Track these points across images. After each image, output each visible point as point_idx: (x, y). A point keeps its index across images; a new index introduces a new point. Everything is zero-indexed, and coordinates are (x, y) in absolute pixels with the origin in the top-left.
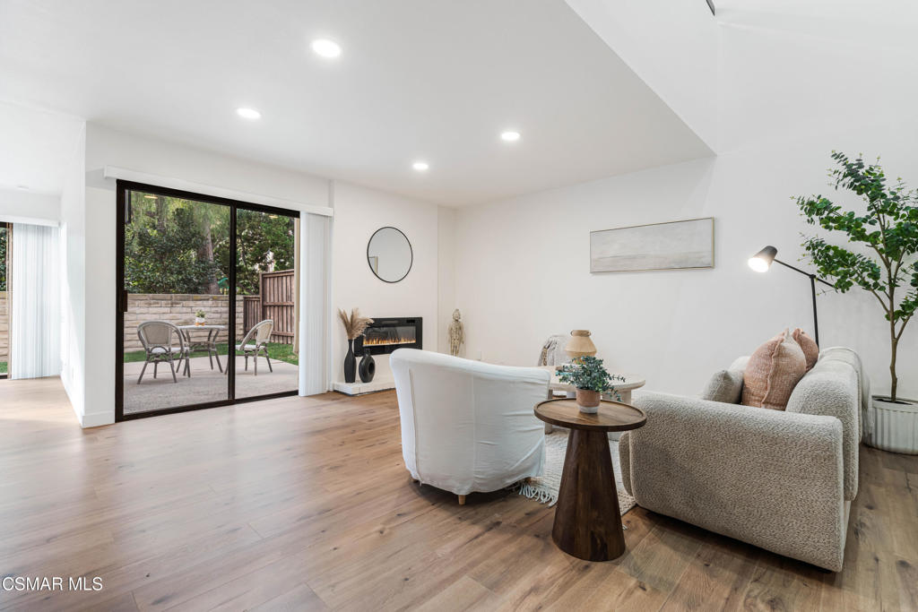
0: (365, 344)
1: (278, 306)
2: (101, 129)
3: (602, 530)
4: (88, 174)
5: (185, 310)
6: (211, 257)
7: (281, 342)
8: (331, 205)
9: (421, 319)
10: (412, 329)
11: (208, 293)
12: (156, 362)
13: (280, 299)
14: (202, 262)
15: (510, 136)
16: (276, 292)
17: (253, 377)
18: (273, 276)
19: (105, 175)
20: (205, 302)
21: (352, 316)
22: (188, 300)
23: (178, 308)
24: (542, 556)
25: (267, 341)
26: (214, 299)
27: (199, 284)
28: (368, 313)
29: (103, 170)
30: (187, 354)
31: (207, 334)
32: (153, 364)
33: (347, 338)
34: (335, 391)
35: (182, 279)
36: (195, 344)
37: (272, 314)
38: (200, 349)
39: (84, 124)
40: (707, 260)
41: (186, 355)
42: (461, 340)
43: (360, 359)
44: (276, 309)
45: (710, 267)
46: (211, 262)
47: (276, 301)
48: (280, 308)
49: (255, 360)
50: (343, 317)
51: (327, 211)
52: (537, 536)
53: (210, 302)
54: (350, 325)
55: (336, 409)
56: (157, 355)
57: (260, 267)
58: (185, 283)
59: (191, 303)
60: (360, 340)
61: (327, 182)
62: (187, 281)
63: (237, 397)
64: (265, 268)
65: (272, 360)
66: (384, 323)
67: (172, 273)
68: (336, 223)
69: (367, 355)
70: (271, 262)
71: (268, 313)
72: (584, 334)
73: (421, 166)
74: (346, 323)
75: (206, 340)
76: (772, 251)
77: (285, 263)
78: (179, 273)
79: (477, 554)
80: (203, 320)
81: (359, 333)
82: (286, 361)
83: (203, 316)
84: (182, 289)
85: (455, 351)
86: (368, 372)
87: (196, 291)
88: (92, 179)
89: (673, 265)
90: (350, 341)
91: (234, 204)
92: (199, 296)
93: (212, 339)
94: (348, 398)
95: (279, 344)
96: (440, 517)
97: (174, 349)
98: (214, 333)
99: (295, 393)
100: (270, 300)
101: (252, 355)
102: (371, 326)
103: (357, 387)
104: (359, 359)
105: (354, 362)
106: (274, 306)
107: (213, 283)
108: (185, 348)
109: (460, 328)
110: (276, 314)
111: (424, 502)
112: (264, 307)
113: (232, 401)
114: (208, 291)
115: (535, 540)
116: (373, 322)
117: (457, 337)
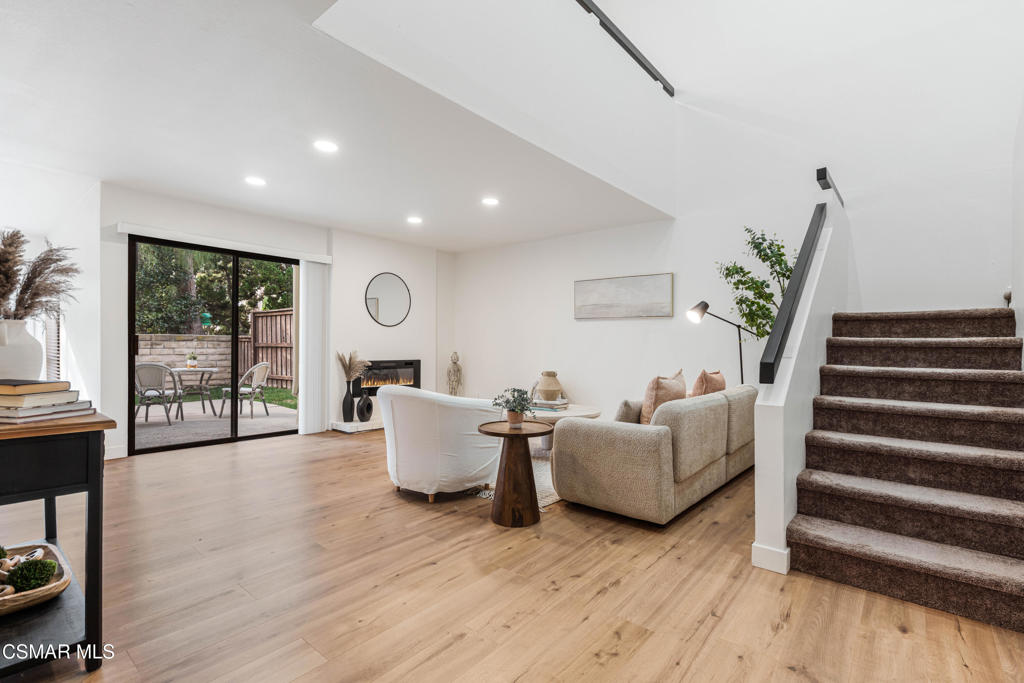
0: (364, 386)
1: (272, 348)
2: (115, 189)
3: (520, 506)
4: (102, 230)
5: (166, 351)
6: (193, 292)
7: (275, 386)
8: (329, 252)
9: (419, 361)
10: (411, 370)
11: (190, 333)
12: (148, 405)
13: (274, 340)
14: (185, 299)
15: (490, 201)
16: (269, 332)
17: (249, 420)
18: (264, 315)
19: (119, 231)
20: (189, 343)
21: (350, 359)
22: (170, 340)
23: (158, 350)
24: (479, 526)
25: (264, 384)
26: (198, 340)
27: (181, 322)
28: (366, 356)
29: (116, 225)
30: (180, 397)
31: (199, 377)
32: (145, 407)
33: (345, 380)
34: (334, 430)
35: (162, 318)
36: (187, 387)
37: (265, 356)
38: (194, 393)
39: (98, 184)
40: (668, 310)
41: (177, 399)
42: (459, 381)
43: (358, 401)
44: (270, 350)
45: (670, 316)
46: (193, 299)
47: (269, 342)
48: (274, 350)
49: (251, 404)
50: (341, 360)
51: (326, 259)
52: (481, 517)
53: (195, 343)
54: (348, 367)
55: (335, 445)
56: (149, 398)
57: (249, 303)
58: (165, 321)
59: (174, 344)
60: (358, 382)
61: (326, 230)
62: (168, 319)
63: (240, 434)
64: (254, 305)
65: (268, 405)
66: (382, 365)
67: (150, 311)
68: (335, 271)
69: (365, 396)
70: (261, 299)
71: (260, 355)
72: (552, 375)
73: (415, 220)
74: (344, 365)
75: (198, 383)
76: (704, 307)
77: (277, 299)
78: (159, 310)
79: (434, 526)
80: (195, 362)
81: (357, 374)
82: (282, 405)
83: (195, 358)
84: (162, 328)
85: (453, 392)
86: (366, 412)
87: (176, 331)
88: (107, 233)
89: (641, 314)
90: (348, 383)
91: (237, 255)
92: (183, 336)
93: (204, 382)
94: (347, 436)
95: (272, 388)
96: (413, 509)
97: (167, 392)
98: (206, 376)
99: (295, 432)
100: (262, 341)
101: (248, 398)
102: (370, 368)
103: (356, 425)
104: (356, 400)
105: (353, 402)
106: (267, 348)
107: (196, 322)
108: (179, 391)
109: (458, 370)
110: (269, 356)
111: (402, 501)
112: (256, 349)
113: (234, 438)
114: (190, 330)
115: (477, 519)
116: (370, 364)
117: (456, 377)
